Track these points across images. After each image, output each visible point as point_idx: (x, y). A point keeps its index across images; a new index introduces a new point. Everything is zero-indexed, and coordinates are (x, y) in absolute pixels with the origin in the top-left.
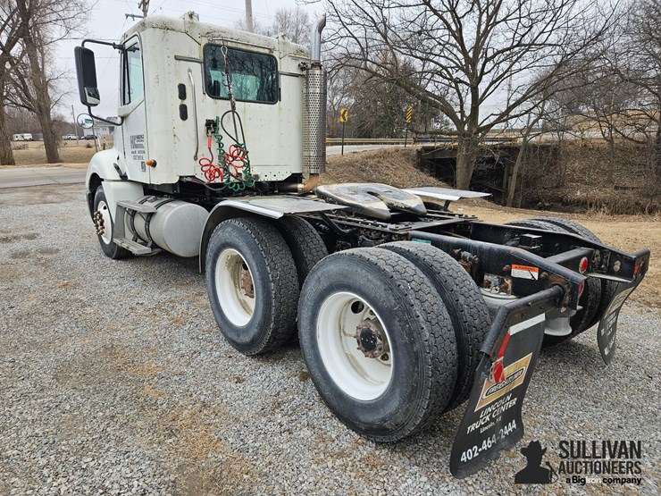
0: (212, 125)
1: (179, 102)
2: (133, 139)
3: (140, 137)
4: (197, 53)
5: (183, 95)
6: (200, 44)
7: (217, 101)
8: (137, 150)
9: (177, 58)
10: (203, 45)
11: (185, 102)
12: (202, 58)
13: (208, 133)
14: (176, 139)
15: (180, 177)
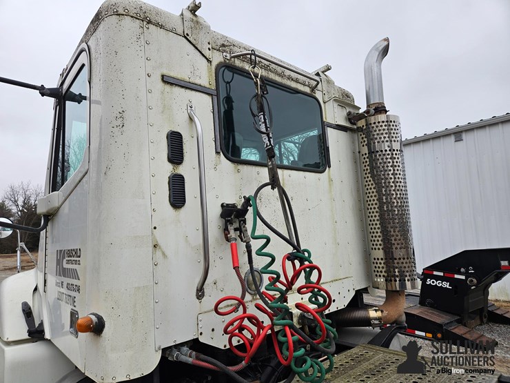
0: (233, 215)
1: (168, 169)
2: (62, 255)
3: (74, 254)
4: (205, 77)
5: (176, 155)
6: (209, 61)
7: (240, 167)
8: (67, 280)
9: (166, 80)
10: (215, 63)
11: (181, 170)
12: (214, 87)
13: (226, 230)
14: (159, 253)
15: (164, 350)
